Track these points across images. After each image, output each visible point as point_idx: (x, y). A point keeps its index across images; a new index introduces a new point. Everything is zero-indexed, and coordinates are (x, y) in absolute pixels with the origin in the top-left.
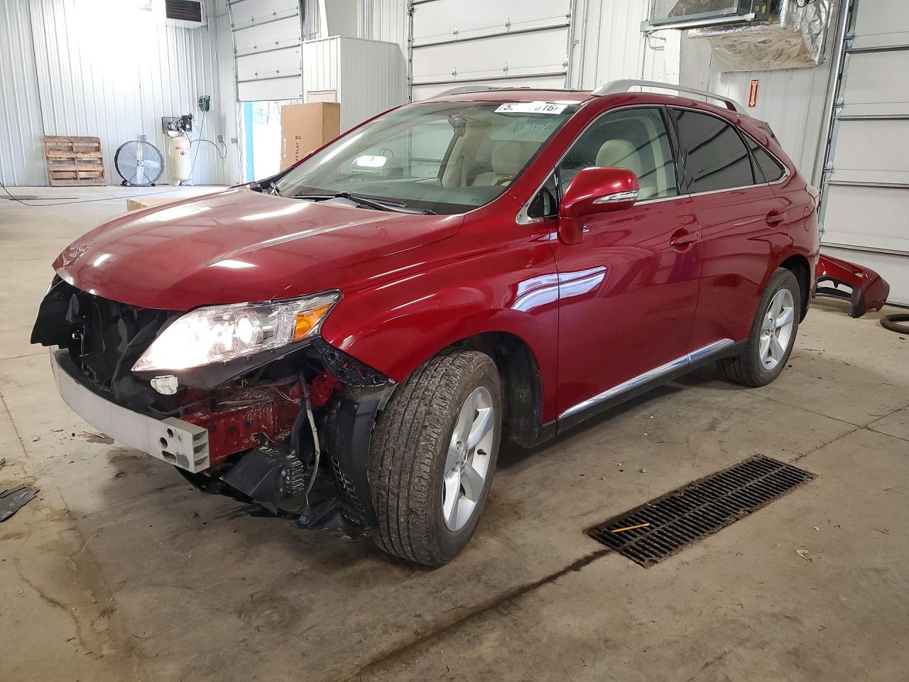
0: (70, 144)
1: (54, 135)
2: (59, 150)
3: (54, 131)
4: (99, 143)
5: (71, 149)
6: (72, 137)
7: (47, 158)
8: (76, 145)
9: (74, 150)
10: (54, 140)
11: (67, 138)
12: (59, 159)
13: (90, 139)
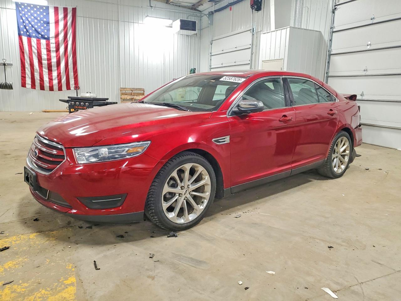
0: (131, 92)
1: (125, 87)
2: (126, 95)
3: (125, 86)
4: (144, 91)
5: (131, 94)
6: (132, 88)
7: (121, 98)
8: (134, 92)
9: (133, 95)
10: (124, 90)
11: (130, 89)
12: (126, 99)
13: (140, 89)
